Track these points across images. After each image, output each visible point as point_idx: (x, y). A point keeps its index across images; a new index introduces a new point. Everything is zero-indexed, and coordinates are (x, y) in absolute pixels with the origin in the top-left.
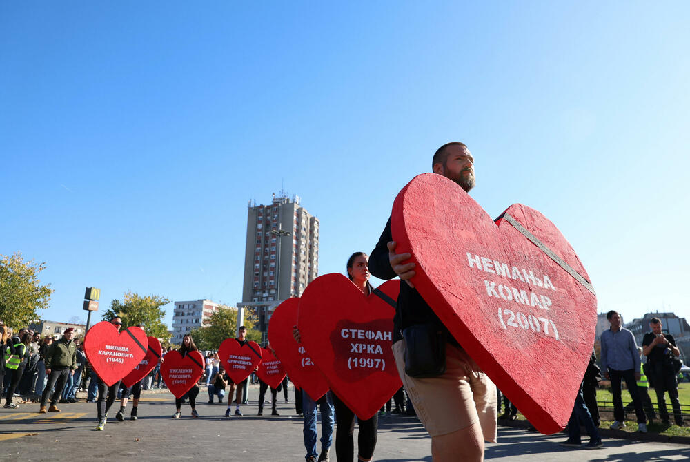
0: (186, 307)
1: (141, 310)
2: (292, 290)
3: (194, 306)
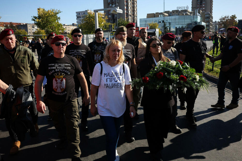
0: (81, 14)
1: (47, 17)
2: (125, 3)
3: (84, 13)
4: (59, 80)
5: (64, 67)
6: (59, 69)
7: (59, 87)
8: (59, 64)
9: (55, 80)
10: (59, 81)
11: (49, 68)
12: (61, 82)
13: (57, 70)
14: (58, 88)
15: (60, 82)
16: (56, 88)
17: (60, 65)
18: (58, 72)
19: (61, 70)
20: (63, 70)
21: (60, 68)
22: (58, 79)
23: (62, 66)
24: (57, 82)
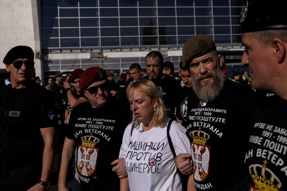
4: (87, 150)
5: (101, 126)
6: (91, 128)
7: (85, 166)
8: (94, 120)
9: (81, 149)
10: (86, 153)
11: (76, 125)
12: (89, 156)
13: (88, 131)
14: (83, 165)
15: (87, 156)
16: (81, 166)
17: (95, 122)
18: (88, 134)
19: (94, 131)
20: (97, 131)
21: (93, 126)
22: (85, 149)
23: (98, 123)
24: (82, 155)
